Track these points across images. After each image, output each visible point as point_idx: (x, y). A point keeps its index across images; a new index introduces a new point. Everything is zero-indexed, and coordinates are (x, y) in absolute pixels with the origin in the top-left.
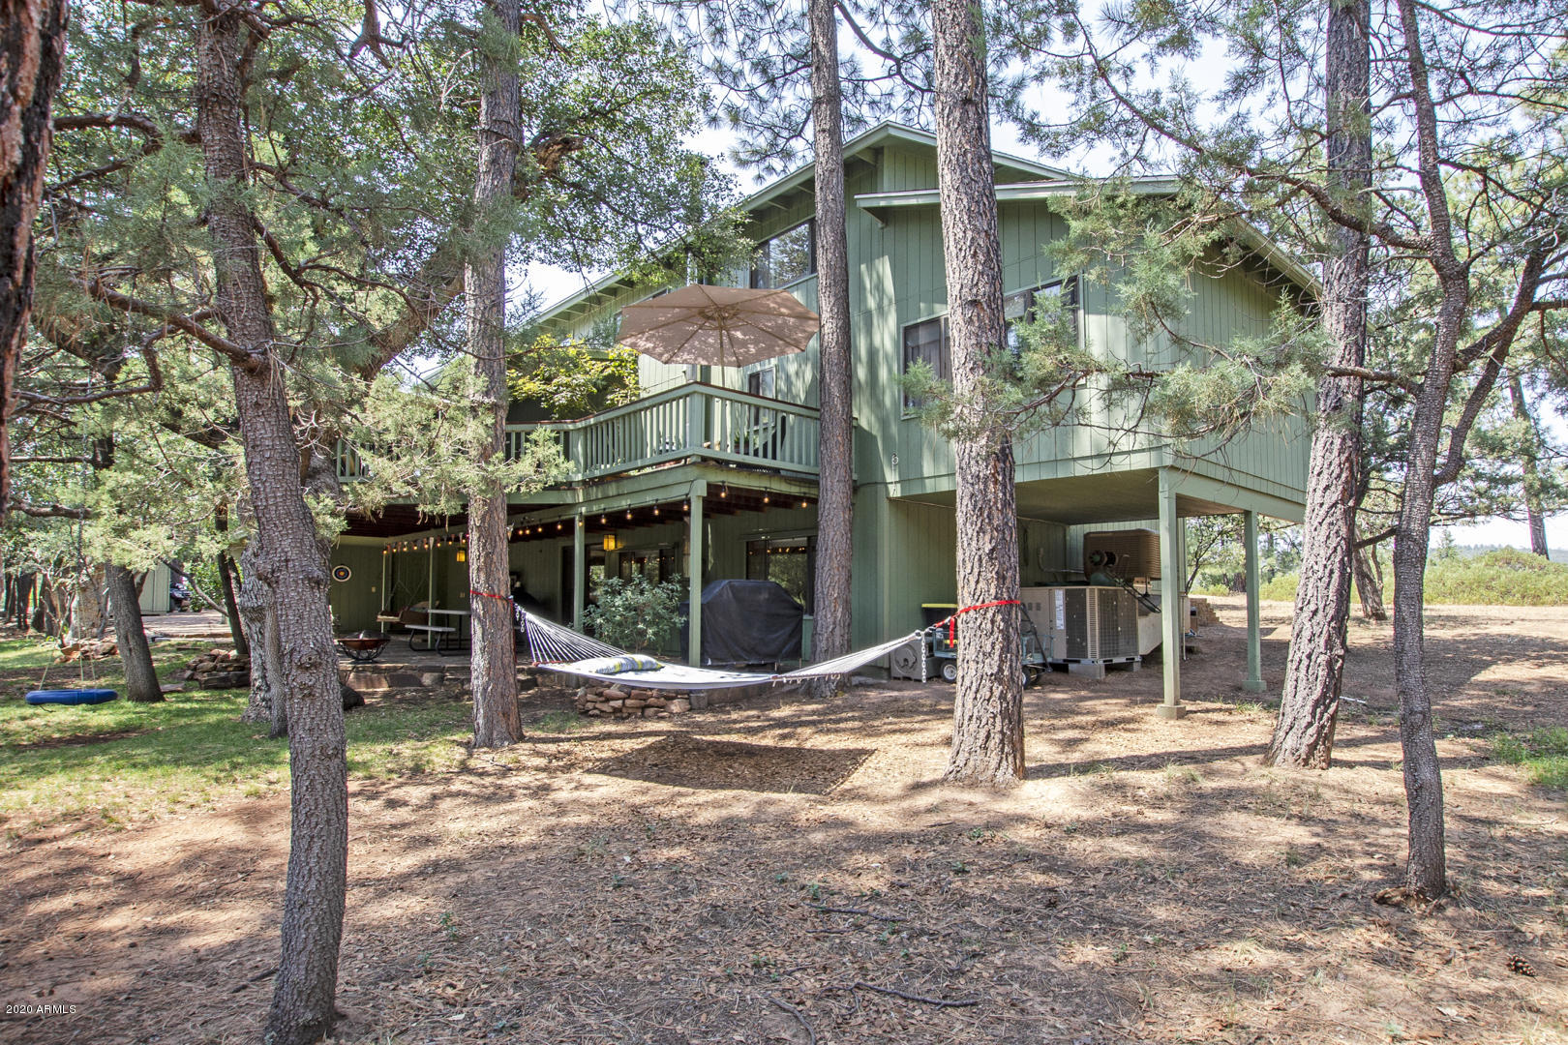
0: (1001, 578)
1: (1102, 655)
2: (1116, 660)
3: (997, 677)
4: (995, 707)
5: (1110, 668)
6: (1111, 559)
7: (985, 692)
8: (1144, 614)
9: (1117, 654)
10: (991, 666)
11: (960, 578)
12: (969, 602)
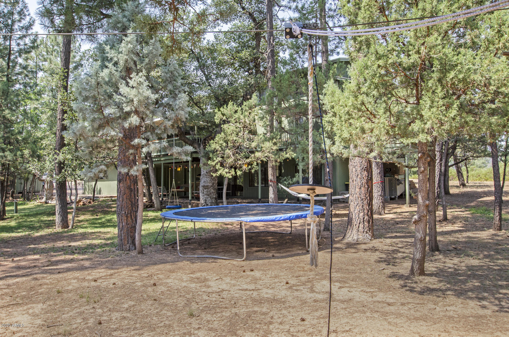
0: (381, 177)
1: (389, 195)
2: (392, 197)
3: (381, 195)
4: (380, 201)
5: (391, 199)
6: (391, 170)
7: (379, 198)
8: (398, 185)
9: (392, 195)
10: (380, 193)
11: (373, 177)
12: (375, 182)
